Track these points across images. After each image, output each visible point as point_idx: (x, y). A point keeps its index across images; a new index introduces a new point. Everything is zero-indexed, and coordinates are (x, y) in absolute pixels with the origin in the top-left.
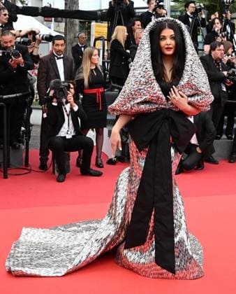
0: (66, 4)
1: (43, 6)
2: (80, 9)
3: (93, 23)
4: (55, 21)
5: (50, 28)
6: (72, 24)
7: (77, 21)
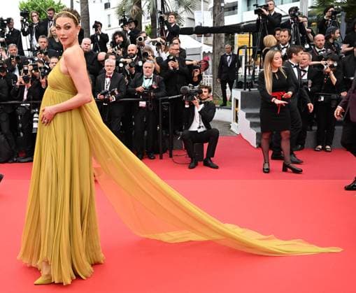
0: (214, 22)
1: (196, 25)
2: (226, 24)
3: (236, 35)
4: (205, 36)
5: (200, 42)
6: (219, 37)
7: (223, 35)
